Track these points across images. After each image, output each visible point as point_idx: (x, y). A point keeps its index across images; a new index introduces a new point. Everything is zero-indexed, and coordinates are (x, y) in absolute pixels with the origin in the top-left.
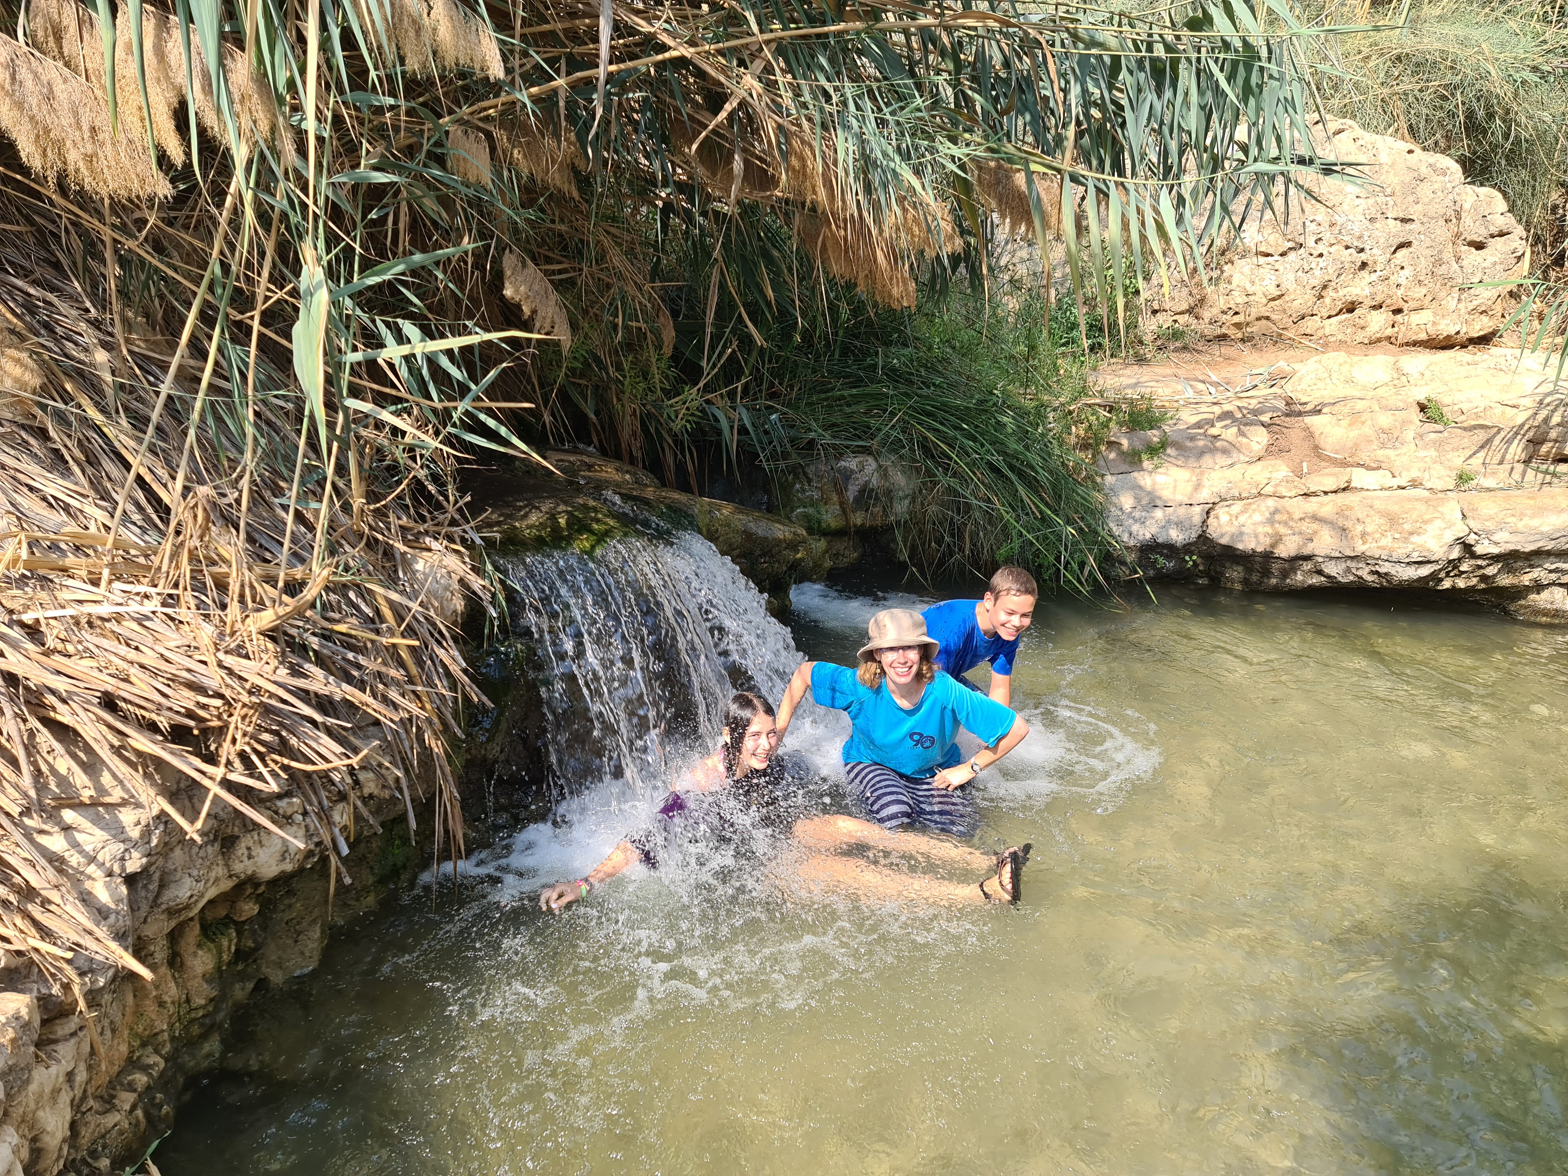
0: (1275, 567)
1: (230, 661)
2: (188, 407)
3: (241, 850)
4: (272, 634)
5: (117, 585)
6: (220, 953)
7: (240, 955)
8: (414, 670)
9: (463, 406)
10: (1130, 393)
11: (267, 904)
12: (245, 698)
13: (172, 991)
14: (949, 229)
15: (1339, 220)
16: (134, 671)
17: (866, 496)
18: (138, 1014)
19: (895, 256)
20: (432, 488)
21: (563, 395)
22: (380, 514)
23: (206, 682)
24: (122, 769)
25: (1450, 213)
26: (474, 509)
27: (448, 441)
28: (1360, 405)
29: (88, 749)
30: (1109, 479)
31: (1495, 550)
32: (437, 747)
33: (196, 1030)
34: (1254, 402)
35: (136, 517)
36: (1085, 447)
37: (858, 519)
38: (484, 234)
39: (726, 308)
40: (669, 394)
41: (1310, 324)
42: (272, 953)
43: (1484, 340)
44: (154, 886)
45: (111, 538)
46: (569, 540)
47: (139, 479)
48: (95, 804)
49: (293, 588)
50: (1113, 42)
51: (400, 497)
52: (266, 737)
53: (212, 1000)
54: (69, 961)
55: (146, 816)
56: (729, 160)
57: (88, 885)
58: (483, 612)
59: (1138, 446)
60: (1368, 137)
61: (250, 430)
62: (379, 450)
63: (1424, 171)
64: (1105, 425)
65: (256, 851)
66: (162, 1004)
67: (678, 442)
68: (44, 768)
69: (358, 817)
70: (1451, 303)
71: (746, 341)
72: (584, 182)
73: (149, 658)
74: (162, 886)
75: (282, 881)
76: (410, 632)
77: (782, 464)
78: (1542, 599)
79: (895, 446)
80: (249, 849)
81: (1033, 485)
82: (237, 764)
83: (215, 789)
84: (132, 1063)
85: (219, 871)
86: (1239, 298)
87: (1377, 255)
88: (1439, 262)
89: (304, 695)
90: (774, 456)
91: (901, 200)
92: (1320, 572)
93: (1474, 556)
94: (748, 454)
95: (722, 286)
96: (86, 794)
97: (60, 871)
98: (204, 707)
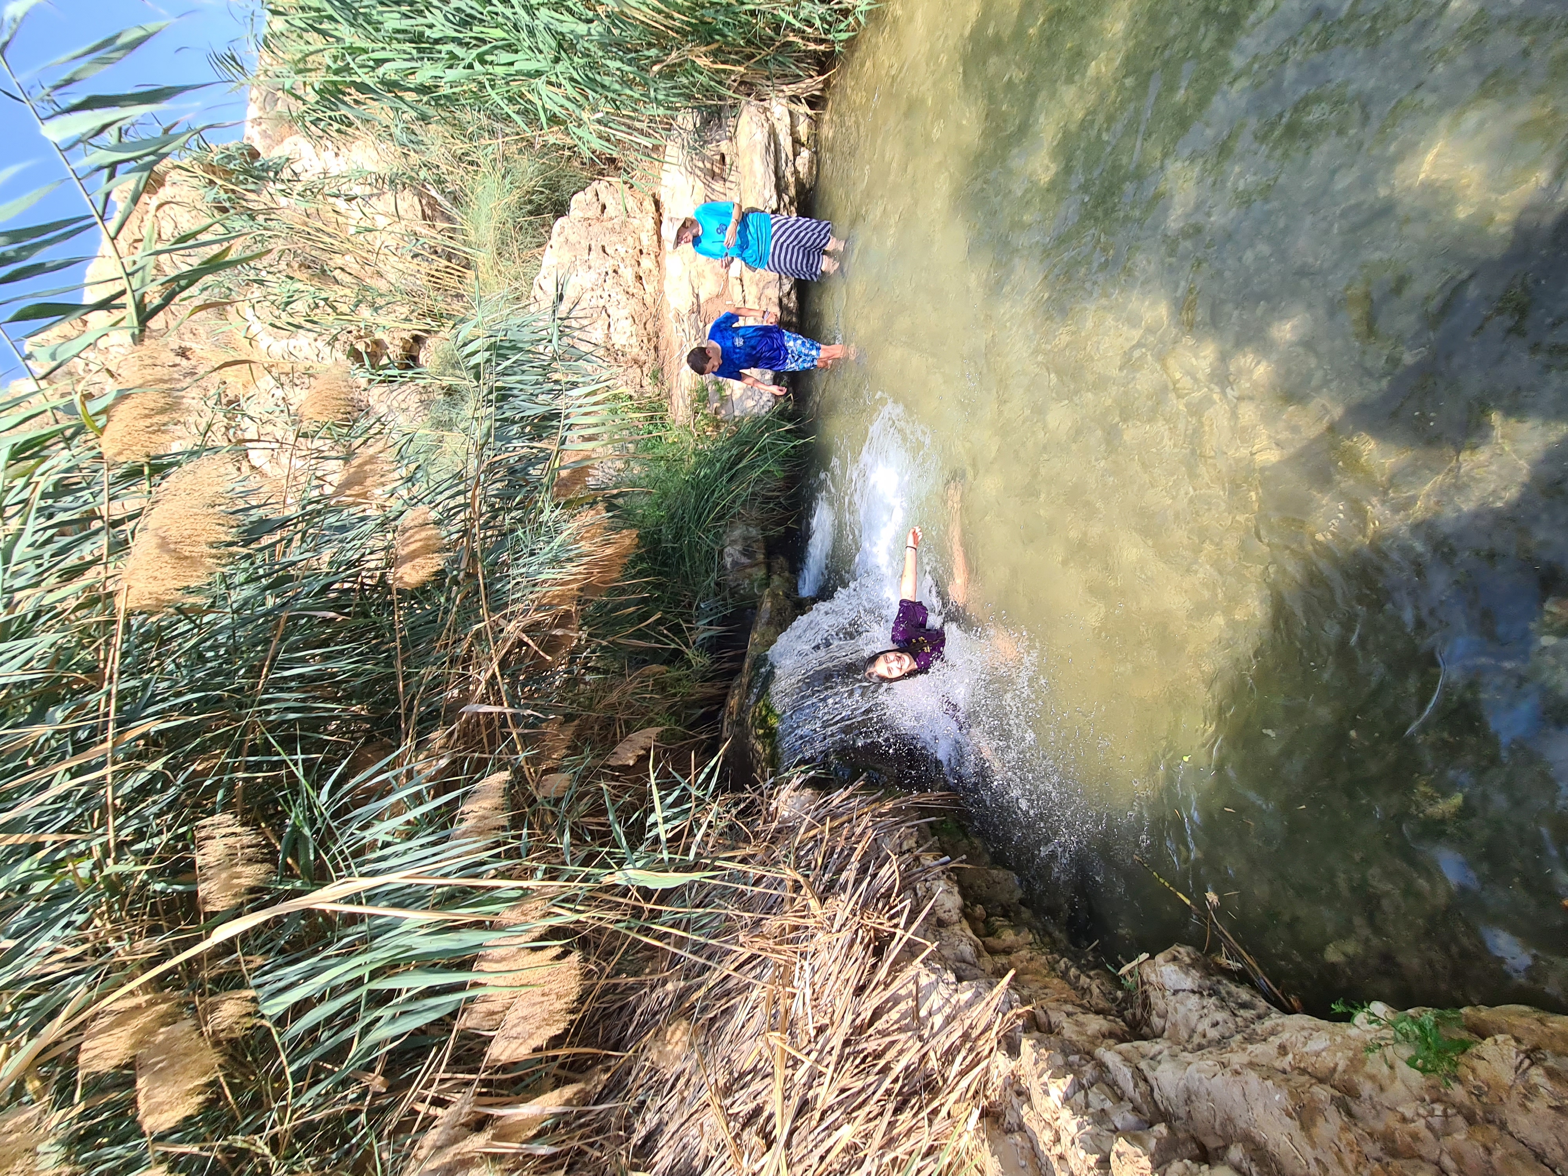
0: (786, 318)
1: (836, 926)
2: (695, 943)
3: (945, 916)
4: (823, 900)
5: (795, 983)
6: (1004, 926)
7: (1005, 915)
8: (845, 818)
9: (694, 792)
10: (688, 402)
11: (977, 900)
12: (857, 918)
13: (1024, 953)
14: (592, 512)
15: (589, 286)
16: (842, 977)
17: (747, 552)
18: (1036, 972)
19: (607, 543)
20: (742, 806)
21: (691, 727)
22: (756, 835)
23: (848, 939)
24: (897, 983)
25: (586, 224)
26: (753, 783)
27: (715, 797)
28: (694, 273)
29: (887, 1001)
30: (737, 413)
31: (775, 197)
32: (889, 805)
33: (1047, 939)
34: (693, 332)
35: (758, 970)
36: (718, 427)
37: (760, 557)
38: (598, 776)
39: (641, 635)
40: (689, 666)
41: (649, 300)
42: (1004, 897)
43: (657, 203)
44: (964, 966)
45: (769, 986)
46: (771, 728)
47: (735, 970)
48: (917, 999)
49: (797, 887)
50: (487, 423)
51: (747, 824)
52: (880, 905)
53: (1030, 931)
54: (1004, 1015)
55: (924, 971)
56: (556, 636)
57: (962, 1003)
58: (813, 778)
59: (717, 397)
60: (543, 271)
61: (708, 910)
62: (721, 835)
63: (562, 239)
64: (706, 416)
65: (947, 907)
66: (1031, 959)
67: (718, 660)
68: (895, 1027)
69: (928, 850)
70: (636, 222)
71: (659, 622)
72: (569, 718)
73: (835, 968)
74: (964, 961)
75: (964, 894)
76: (822, 821)
77: (730, 601)
78: (803, 169)
79: (718, 536)
80: (945, 913)
81: (740, 457)
82: (895, 921)
83: (909, 935)
84: (1064, 976)
85: (957, 928)
86: (634, 340)
87: (610, 264)
88: (613, 229)
89: (858, 882)
90: (725, 606)
91: (576, 542)
92: (789, 294)
93: (778, 209)
94: (723, 621)
95: (628, 637)
96: (911, 1003)
97: (954, 1018)
98: (863, 939)
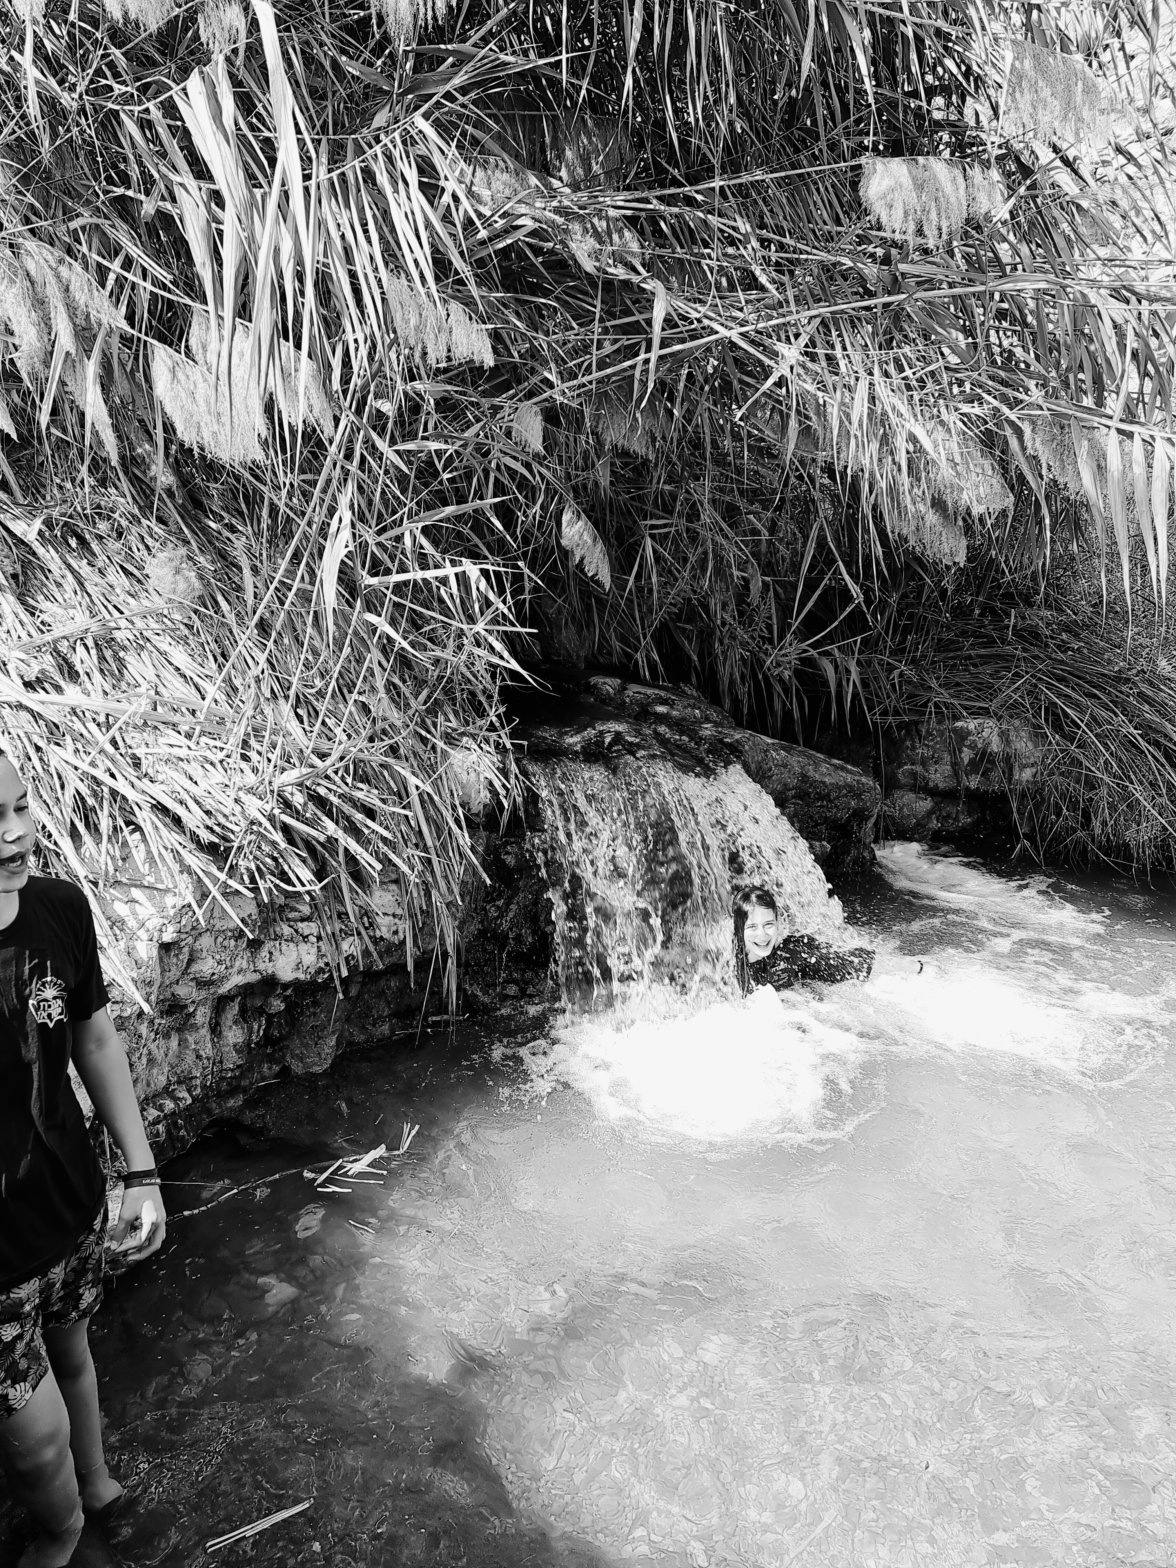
1: (246, 798)
3: (264, 953)
6: (250, 1031)
7: (266, 1040)
11: (291, 1005)
48: (152, 888)
52: (267, 860)
53: (238, 1067)
57: (135, 943)
65: (275, 957)
75: (297, 986)
80: (271, 953)
82: (246, 877)
84: (167, 1092)
85: (244, 963)
96: (147, 879)
